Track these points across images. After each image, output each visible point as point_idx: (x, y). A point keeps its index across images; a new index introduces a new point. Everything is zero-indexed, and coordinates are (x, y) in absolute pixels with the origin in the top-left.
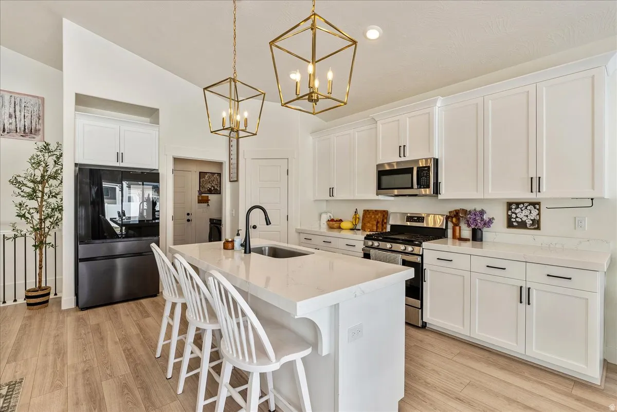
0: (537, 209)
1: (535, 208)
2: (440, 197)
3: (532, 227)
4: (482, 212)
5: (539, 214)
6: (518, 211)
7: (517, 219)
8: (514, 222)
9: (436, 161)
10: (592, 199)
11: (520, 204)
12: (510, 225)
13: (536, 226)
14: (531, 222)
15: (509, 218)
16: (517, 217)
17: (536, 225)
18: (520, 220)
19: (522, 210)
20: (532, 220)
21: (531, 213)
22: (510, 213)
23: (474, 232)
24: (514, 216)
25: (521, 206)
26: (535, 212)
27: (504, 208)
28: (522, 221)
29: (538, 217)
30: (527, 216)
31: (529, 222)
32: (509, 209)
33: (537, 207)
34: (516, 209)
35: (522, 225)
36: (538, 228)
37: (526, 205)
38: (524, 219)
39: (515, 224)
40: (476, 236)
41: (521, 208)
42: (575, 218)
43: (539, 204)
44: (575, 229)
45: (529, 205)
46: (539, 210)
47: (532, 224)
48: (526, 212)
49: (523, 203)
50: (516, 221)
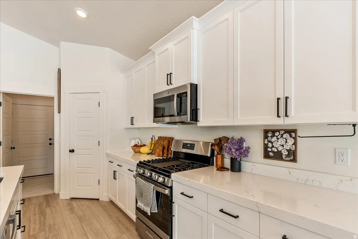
0: (293, 138)
1: (291, 136)
2: (199, 124)
3: (287, 159)
4: (241, 141)
5: (295, 144)
6: (274, 139)
7: (273, 149)
8: (270, 152)
9: (194, 88)
10: (354, 125)
11: (276, 132)
12: (267, 155)
13: (292, 158)
14: (287, 153)
15: (266, 147)
16: (273, 147)
17: (292, 156)
18: (276, 150)
19: (278, 139)
20: (288, 150)
21: (286, 142)
22: (266, 142)
23: (233, 160)
24: (270, 145)
25: (277, 134)
26: (291, 141)
27: (262, 135)
28: (278, 151)
29: (294, 147)
30: (283, 146)
31: (285, 153)
32: (266, 137)
33: (293, 135)
34: (272, 137)
35: (278, 156)
36: (294, 160)
37: (282, 132)
38: (280, 148)
39: (271, 154)
40: (236, 167)
41: (277, 136)
42: (335, 149)
43: (295, 131)
44: (335, 163)
45: (285, 133)
46: (295, 139)
47: (288, 156)
48: (282, 141)
49: (279, 131)
50: (272, 151)
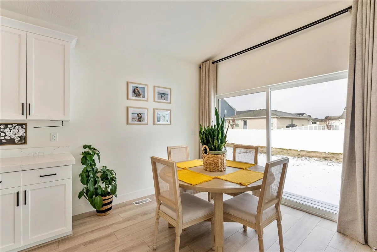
0: (24, 129)
1: (22, 128)
3: (19, 143)
5: (25, 132)
6: (6, 130)
7: (6, 137)
8: (3, 140)
10: (62, 121)
11: (9, 125)
13: (24, 141)
14: (19, 139)
16: (6, 135)
17: (23, 140)
18: (9, 138)
19: (11, 130)
20: (20, 137)
21: (18, 131)
24: (3, 135)
25: (9, 126)
26: (22, 131)
28: (11, 139)
29: (25, 134)
30: (15, 134)
31: (17, 139)
33: (24, 127)
34: (4, 129)
35: (11, 142)
36: (25, 143)
37: (14, 125)
38: (13, 136)
41: (10, 128)
42: (51, 133)
43: (25, 124)
44: (51, 141)
45: (17, 126)
46: (25, 129)
47: (20, 140)
48: (14, 131)
49: (12, 124)
50: (5, 139)
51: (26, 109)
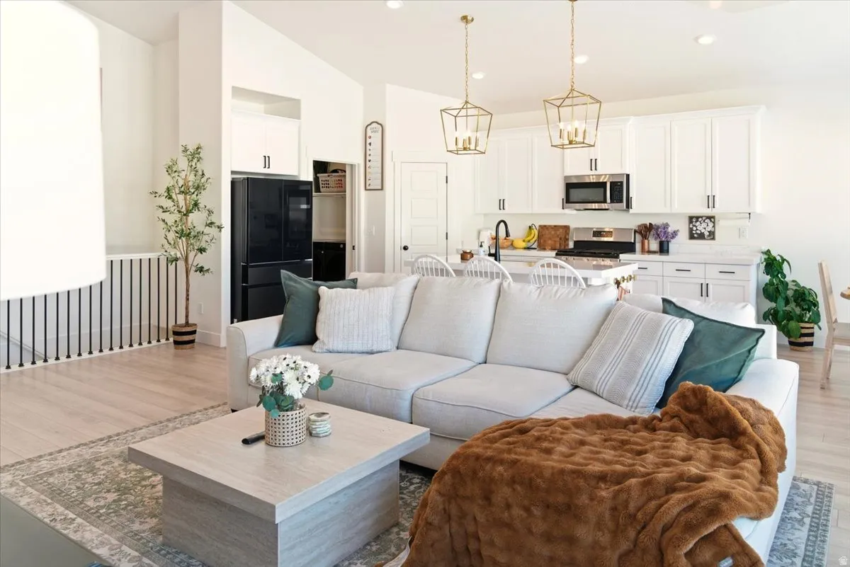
1: (711, 221)
2: (631, 211)
3: (708, 238)
4: (666, 226)
5: (714, 226)
6: (698, 223)
9: (628, 176)
10: (749, 214)
12: (692, 237)
13: (712, 237)
15: (691, 230)
16: (697, 230)
17: (712, 235)
18: (699, 233)
19: (701, 224)
20: (709, 232)
21: (708, 226)
22: (691, 226)
23: (661, 244)
24: (695, 228)
25: (700, 219)
26: (711, 225)
27: (687, 221)
28: (701, 233)
29: (713, 229)
30: (705, 229)
31: (707, 234)
32: (691, 222)
33: (713, 220)
34: (696, 222)
35: (701, 236)
36: (714, 239)
37: (704, 218)
38: (703, 231)
39: (695, 235)
40: (663, 249)
41: (700, 222)
42: (740, 229)
43: (713, 217)
44: (740, 238)
45: (706, 219)
46: (714, 223)
47: (709, 236)
48: (704, 225)
49: (702, 217)
50: (696, 233)
51: (711, 201)
